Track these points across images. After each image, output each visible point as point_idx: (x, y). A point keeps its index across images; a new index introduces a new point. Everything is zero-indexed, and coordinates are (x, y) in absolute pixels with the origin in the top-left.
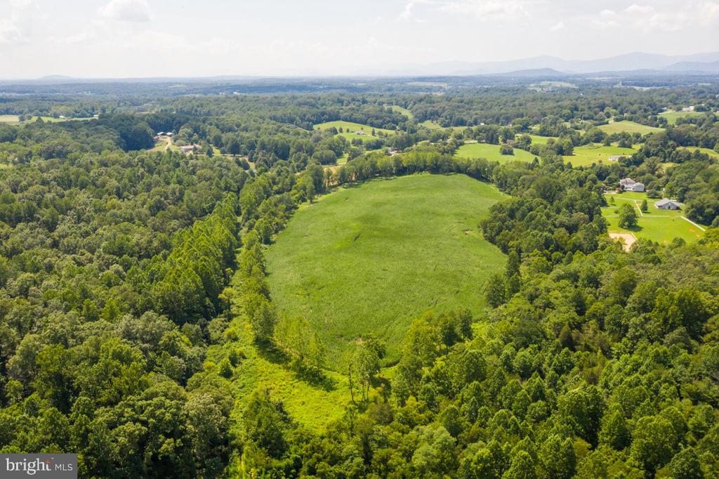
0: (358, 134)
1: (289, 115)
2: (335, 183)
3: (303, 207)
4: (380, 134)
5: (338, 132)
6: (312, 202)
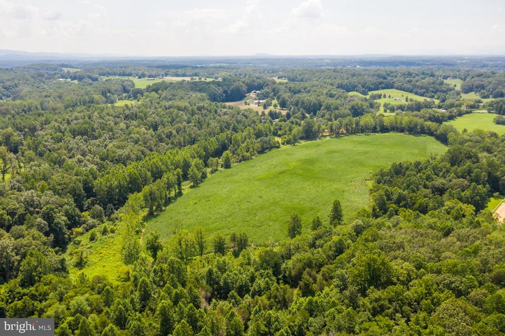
0: (395, 99)
1: (352, 83)
3: (283, 147)
4: (411, 100)
5: (382, 97)
6: (294, 145)
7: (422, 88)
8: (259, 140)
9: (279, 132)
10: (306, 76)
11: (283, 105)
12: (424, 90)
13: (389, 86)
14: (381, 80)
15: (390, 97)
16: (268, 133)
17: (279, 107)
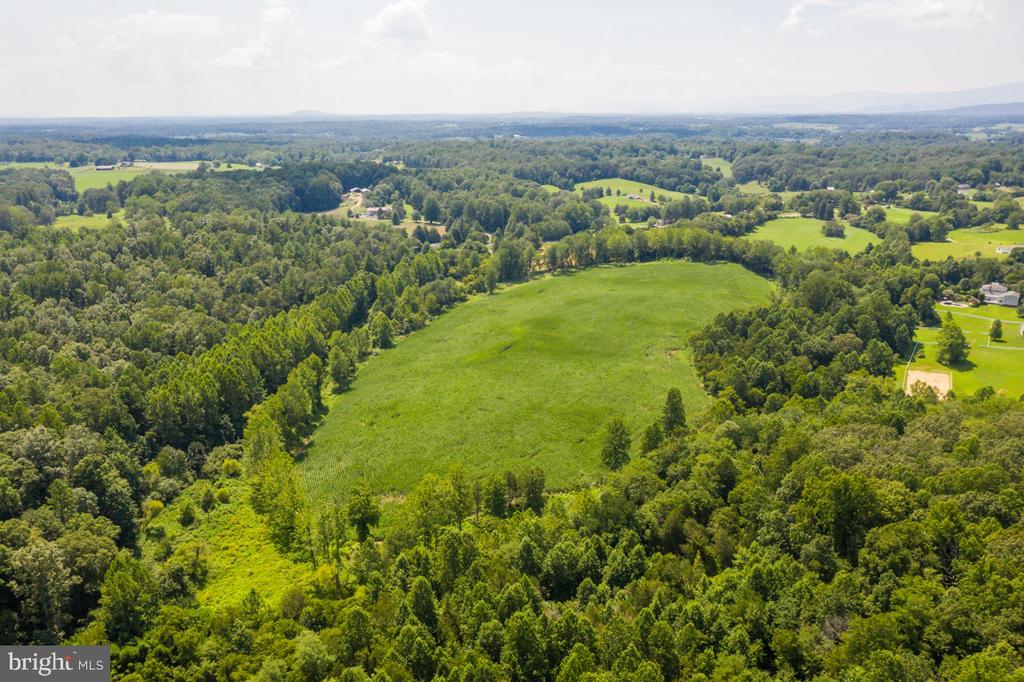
0: (631, 198)
2: (543, 269)
3: (475, 299)
4: (662, 199)
5: (604, 194)
6: (492, 293)
7: (670, 175)
8: (428, 286)
9: (452, 270)
10: (446, 155)
11: (433, 214)
12: (675, 180)
13: (610, 173)
14: (589, 162)
15: (619, 193)
16: (436, 272)
17: (423, 220)
